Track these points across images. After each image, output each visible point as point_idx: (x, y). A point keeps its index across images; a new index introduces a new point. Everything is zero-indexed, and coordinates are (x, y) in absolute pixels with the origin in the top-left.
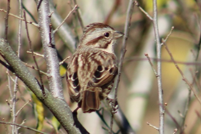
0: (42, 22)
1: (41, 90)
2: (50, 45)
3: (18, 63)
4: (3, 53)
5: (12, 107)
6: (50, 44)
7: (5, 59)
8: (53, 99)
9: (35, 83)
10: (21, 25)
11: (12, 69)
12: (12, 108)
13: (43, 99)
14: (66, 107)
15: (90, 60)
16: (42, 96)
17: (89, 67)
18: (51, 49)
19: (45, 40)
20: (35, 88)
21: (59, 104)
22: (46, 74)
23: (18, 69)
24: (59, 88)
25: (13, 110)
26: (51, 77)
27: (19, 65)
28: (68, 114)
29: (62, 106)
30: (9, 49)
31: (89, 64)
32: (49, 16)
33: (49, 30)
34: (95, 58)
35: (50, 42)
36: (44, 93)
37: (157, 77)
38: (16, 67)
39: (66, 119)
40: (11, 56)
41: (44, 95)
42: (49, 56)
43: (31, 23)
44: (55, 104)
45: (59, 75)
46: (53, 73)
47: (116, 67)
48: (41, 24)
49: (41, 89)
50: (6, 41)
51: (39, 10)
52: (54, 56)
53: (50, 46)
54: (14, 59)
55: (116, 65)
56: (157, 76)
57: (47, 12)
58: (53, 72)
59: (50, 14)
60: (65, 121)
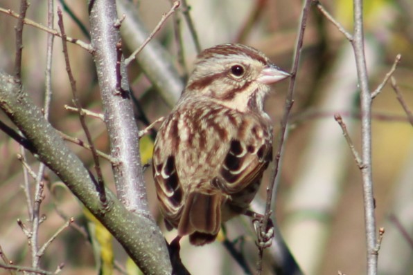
0: (99, 40)
1: (97, 194)
2: (118, 92)
3: (46, 131)
4: (10, 108)
5: (30, 236)
6: (119, 90)
7: (16, 124)
8: (124, 215)
9: (83, 178)
10: (52, 49)
11: (31, 145)
12: (30, 238)
13: (103, 215)
14: (154, 233)
15: (204, 125)
16: (100, 208)
17: (203, 141)
18: (120, 100)
19: (107, 80)
20: (84, 189)
21: (138, 226)
22: (109, 157)
23: (44, 145)
24: (138, 190)
25: (33, 242)
26: (121, 163)
27: (47, 136)
28: (160, 249)
29: (145, 230)
30: (25, 99)
31: (203, 133)
32: (115, 25)
33: (116, 57)
34: (217, 121)
35: (119, 85)
36: (104, 200)
37: (361, 169)
38: (41, 142)
39: (154, 259)
40: (29, 115)
41: (105, 204)
42: (115, 118)
43: (74, 42)
44: (130, 226)
45: (139, 159)
46: (124, 155)
47: (271, 144)
48: (97, 43)
49: (98, 190)
50: (18, 81)
51: (92, 11)
52: (126, 117)
53: (118, 94)
54: (36, 122)
55: (268, 138)
56: (361, 166)
57: (111, 17)
58: (124, 153)
59: (117, 22)
60: (153, 264)
